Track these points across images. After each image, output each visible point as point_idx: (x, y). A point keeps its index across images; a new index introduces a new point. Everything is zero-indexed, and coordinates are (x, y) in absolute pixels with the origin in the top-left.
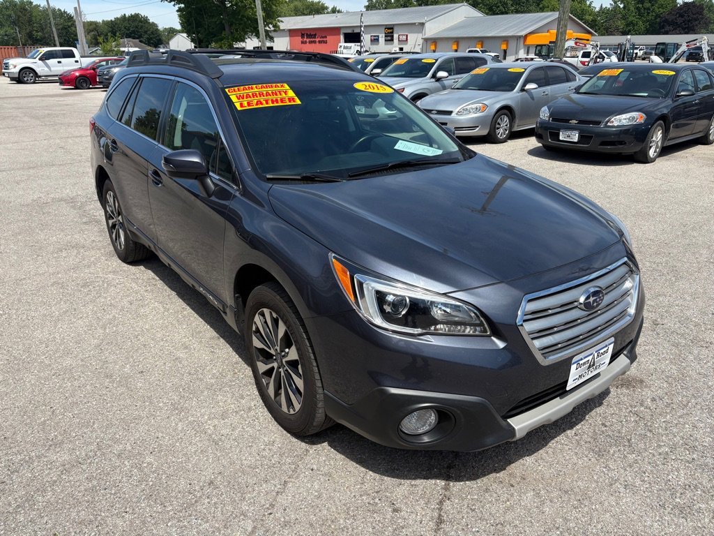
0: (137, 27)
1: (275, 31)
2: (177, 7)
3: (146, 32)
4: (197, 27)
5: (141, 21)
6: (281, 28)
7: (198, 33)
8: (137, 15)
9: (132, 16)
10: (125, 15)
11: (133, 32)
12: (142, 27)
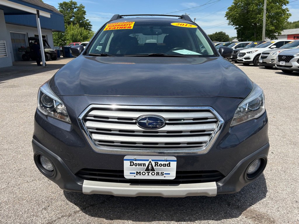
0: (220, 37)
1: (279, 35)
2: (235, 27)
3: (223, 39)
4: (242, 35)
5: (222, 34)
6: (282, 34)
7: (242, 37)
8: (221, 32)
9: (219, 32)
10: (217, 32)
11: (218, 39)
12: (222, 36)
